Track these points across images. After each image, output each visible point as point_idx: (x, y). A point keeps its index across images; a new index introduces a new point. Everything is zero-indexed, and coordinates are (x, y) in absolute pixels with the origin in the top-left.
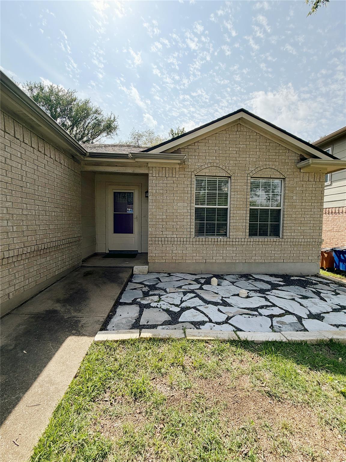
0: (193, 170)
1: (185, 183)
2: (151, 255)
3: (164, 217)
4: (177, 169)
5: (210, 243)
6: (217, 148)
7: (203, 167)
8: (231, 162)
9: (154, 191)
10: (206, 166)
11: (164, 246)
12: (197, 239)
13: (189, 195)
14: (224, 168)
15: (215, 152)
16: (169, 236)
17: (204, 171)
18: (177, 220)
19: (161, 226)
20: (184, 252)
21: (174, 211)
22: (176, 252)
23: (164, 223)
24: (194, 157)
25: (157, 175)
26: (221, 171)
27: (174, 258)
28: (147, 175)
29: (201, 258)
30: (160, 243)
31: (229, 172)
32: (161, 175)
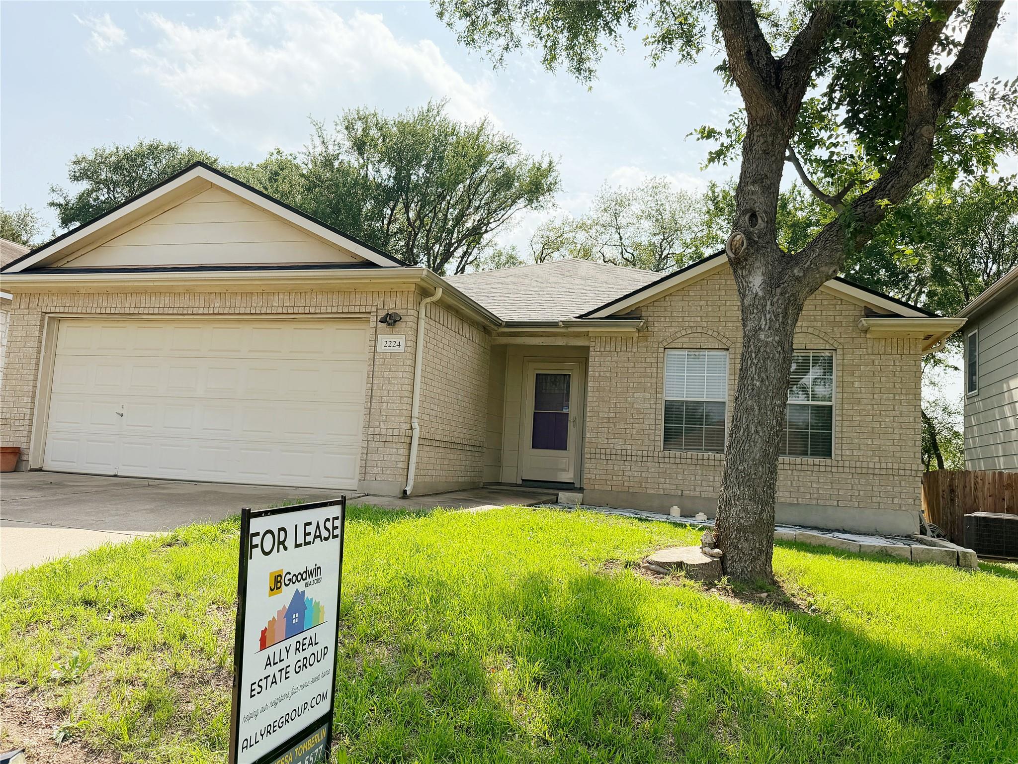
0: (661, 339)
1: (648, 360)
2: (589, 476)
3: (612, 415)
4: (635, 339)
5: (689, 461)
6: (703, 303)
7: (679, 335)
8: (730, 325)
9: (597, 374)
10: (684, 333)
11: (610, 462)
12: (667, 453)
13: (654, 381)
14: (715, 334)
15: (699, 309)
16: (619, 447)
17: (680, 340)
18: (632, 420)
19: (606, 430)
20: (643, 475)
21: (627, 406)
22: (630, 473)
23: (612, 425)
24: (663, 319)
25: (602, 349)
26: (711, 340)
27: (626, 484)
28: (587, 349)
29: (674, 487)
30: (603, 457)
31: (724, 340)
32: (608, 349)
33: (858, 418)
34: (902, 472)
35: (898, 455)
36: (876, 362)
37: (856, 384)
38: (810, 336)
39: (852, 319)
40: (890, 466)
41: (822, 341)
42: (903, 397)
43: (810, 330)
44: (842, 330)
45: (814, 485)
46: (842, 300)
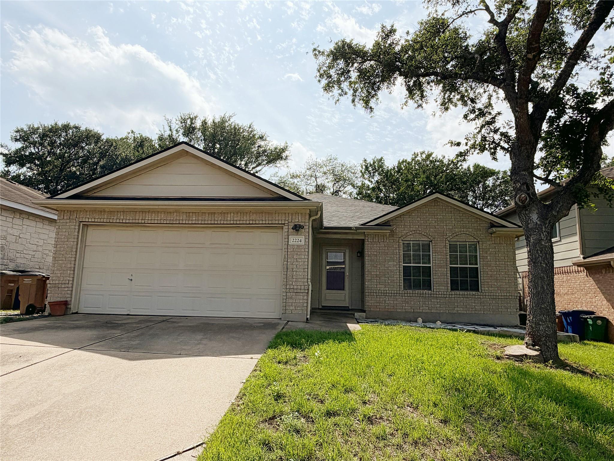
0: (400, 236)
1: (394, 246)
2: (368, 304)
3: (378, 273)
4: (388, 236)
5: (416, 295)
6: (418, 219)
7: (408, 234)
8: (432, 229)
9: (370, 253)
10: (411, 233)
11: (378, 297)
12: (406, 291)
13: (398, 256)
14: (426, 234)
15: (417, 222)
16: (382, 289)
17: (409, 237)
18: (388, 276)
19: (375, 281)
20: (395, 302)
21: (385, 269)
22: (388, 302)
23: (378, 278)
24: (400, 227)
25: (372, 241)
26: (423, 237)
27: (387, 307)
28: (363, 241)
29: (410, 308)
30: (375, 294)
31: (430, 237)
32: (374, 241)
33: (490, 273)
34: (510, 297)
35: (508, 289)
36: (496, 247)
37: (489, 257)
38: (467, 235)
39: (485, 228)
40: (505, 294)
41: (472, 238)
42: (508, 263)
43: (467, 233)
44: (481, 233)
45: (473, 304)
46: (480, 219)
